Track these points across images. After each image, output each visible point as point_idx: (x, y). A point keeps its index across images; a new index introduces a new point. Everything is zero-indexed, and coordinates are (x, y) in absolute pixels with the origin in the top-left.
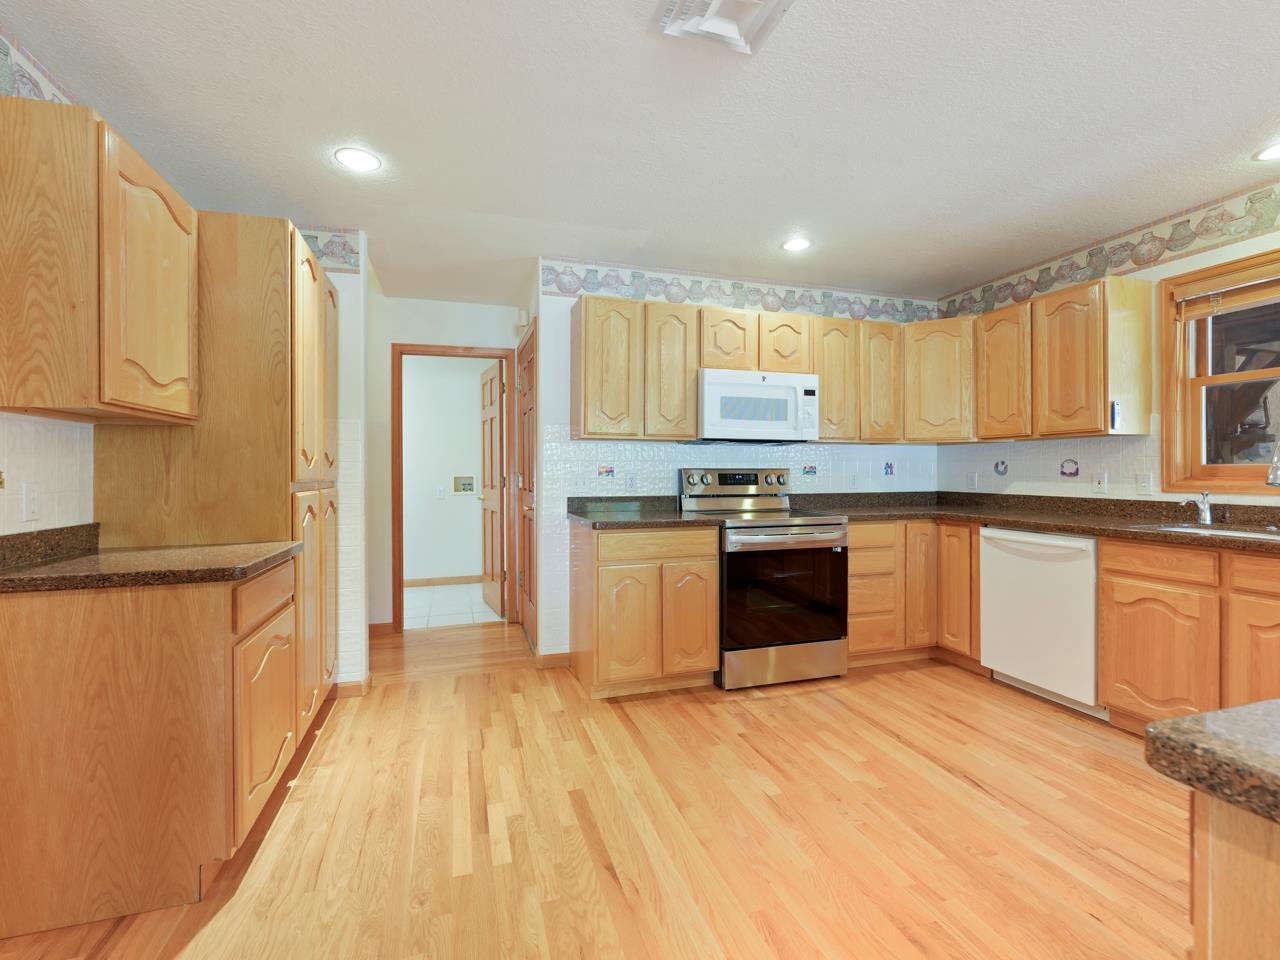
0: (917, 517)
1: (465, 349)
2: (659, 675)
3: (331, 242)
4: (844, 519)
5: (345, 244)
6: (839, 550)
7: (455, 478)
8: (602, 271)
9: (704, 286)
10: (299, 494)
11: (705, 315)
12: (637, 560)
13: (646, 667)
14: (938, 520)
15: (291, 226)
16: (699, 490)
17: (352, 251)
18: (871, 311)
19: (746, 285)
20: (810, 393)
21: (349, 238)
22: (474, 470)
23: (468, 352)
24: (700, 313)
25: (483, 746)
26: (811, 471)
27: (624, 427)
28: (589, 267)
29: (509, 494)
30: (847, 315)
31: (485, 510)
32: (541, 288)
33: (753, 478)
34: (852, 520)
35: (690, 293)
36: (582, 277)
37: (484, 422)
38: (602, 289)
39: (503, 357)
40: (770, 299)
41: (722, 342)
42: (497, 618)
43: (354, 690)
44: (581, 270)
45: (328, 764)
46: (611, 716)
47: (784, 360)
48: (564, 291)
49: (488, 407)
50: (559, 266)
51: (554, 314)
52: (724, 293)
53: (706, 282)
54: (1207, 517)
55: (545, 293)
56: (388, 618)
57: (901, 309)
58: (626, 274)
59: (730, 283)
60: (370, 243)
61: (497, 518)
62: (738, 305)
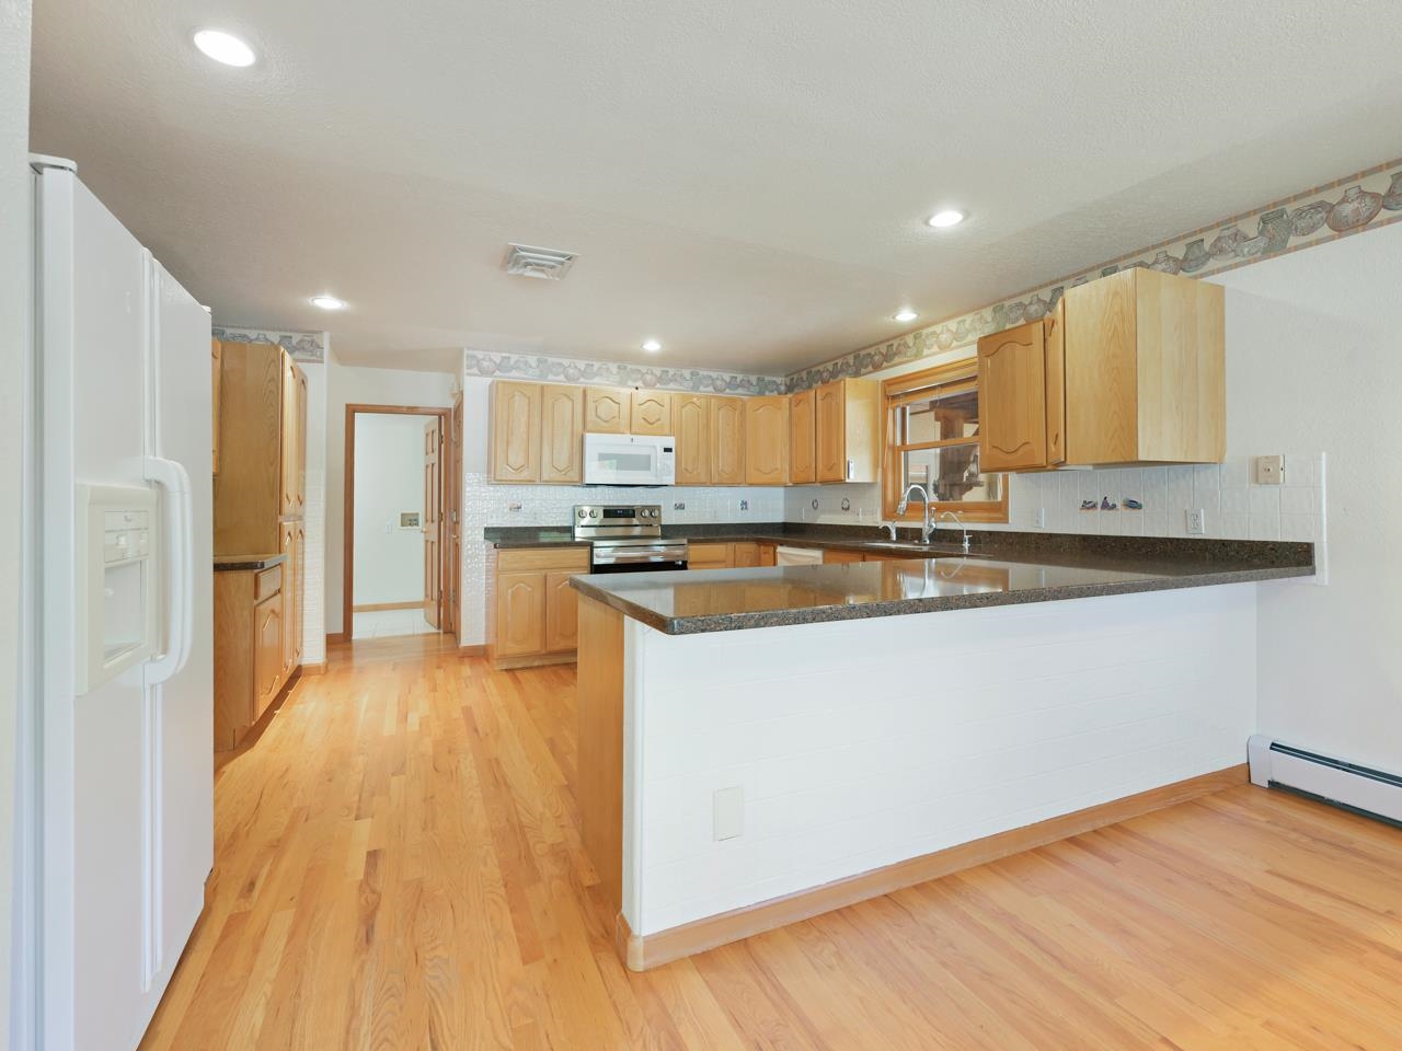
0: (742, 540)
1: (409, 408)
2: (544, 652)
3: (302, 341)
4: (685, 541)
5: (312, 342)
6: (680, 563)
7: (402, 515)
8: (514, 358)
9: (595, 368)
10: (285, 524)
11: (589, 393)
12: (528, 570)
13: (534, 645)
14: (759, 542)
15: (282, 349)
16: (585, 522)
17: (318, 347)
18: (731, 385)
19: (629, 367)
20: (668, 450)
21: (315, 337)
22: (418, 506)
23: (412, 411)
24: (585, 392)
25: (409, 692)
26: (681, 507)
27: (525, 475)
28: (504, 355)
29: (445, 527)
30: (711, 389)
31: (427, 541)
32: (466, 371)
33: (631, 512)
34: (690, 542)
35: (583, 374)
36: (498, 362)
37: (427, 467)
38: (514, 371)
39: (442, 415)
40: (648, 377)
41: (602, 413)
42: (436, 631)
43: (314, 670)
44: (497, 357)
45: (302, 703)
46: (506, 678)
47: (650, 426)
48: (483, 373)
49: (430, 454)
50: (480, 355)
51: (476, 392)
52: (611, 373)
53: (597, 365)
54: (894, 537)
55: (468, 374)
56: (340, 630)
57: (755, 383)
58: (532, 360)
59: (616, 365)
60: (331, 338)
61: (436, 547)
62: (622, 383)
